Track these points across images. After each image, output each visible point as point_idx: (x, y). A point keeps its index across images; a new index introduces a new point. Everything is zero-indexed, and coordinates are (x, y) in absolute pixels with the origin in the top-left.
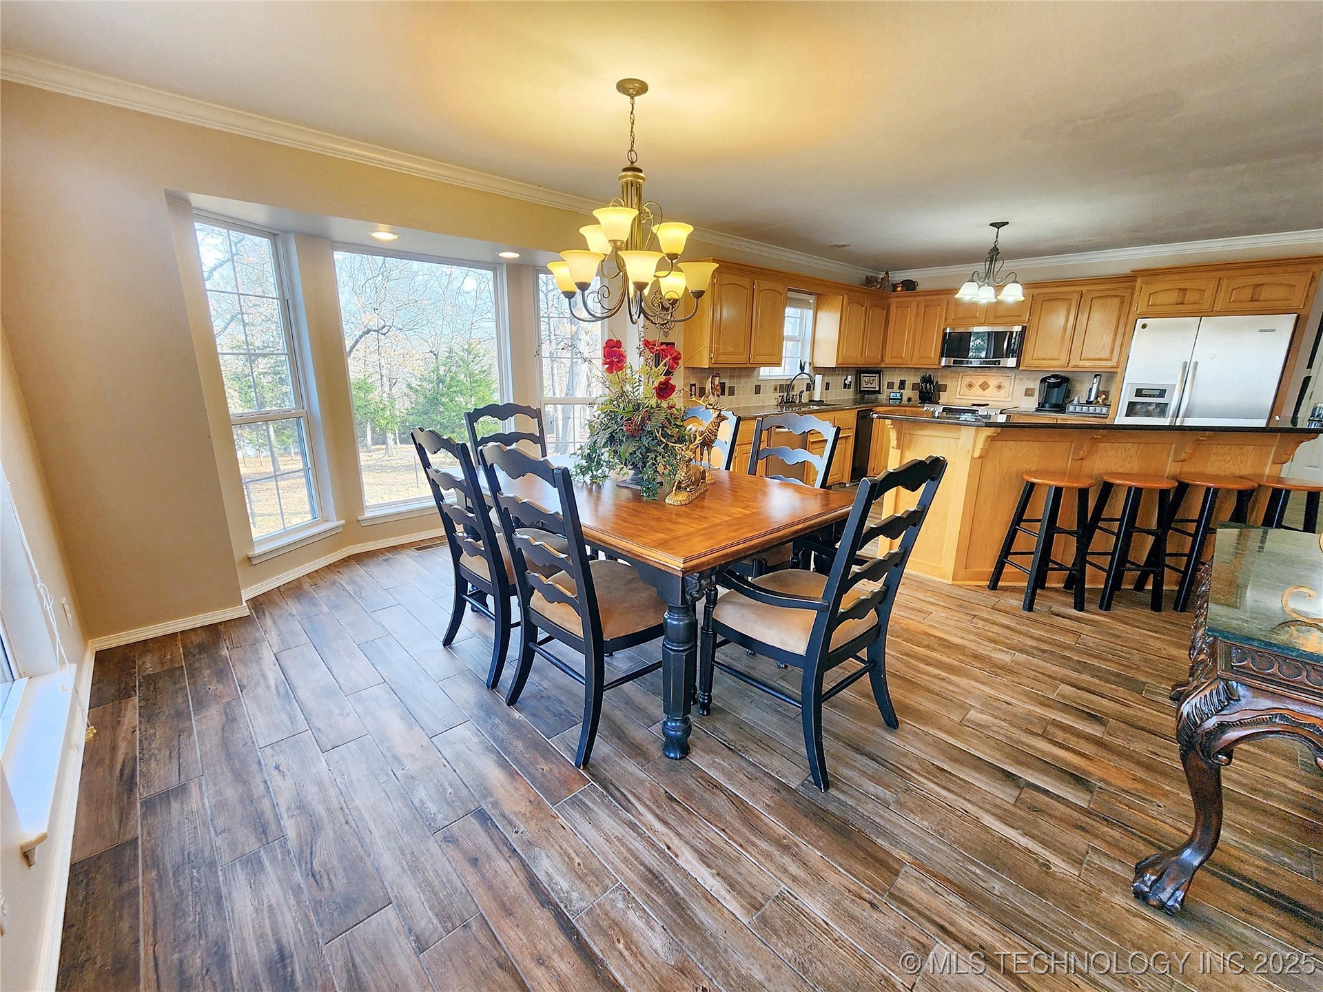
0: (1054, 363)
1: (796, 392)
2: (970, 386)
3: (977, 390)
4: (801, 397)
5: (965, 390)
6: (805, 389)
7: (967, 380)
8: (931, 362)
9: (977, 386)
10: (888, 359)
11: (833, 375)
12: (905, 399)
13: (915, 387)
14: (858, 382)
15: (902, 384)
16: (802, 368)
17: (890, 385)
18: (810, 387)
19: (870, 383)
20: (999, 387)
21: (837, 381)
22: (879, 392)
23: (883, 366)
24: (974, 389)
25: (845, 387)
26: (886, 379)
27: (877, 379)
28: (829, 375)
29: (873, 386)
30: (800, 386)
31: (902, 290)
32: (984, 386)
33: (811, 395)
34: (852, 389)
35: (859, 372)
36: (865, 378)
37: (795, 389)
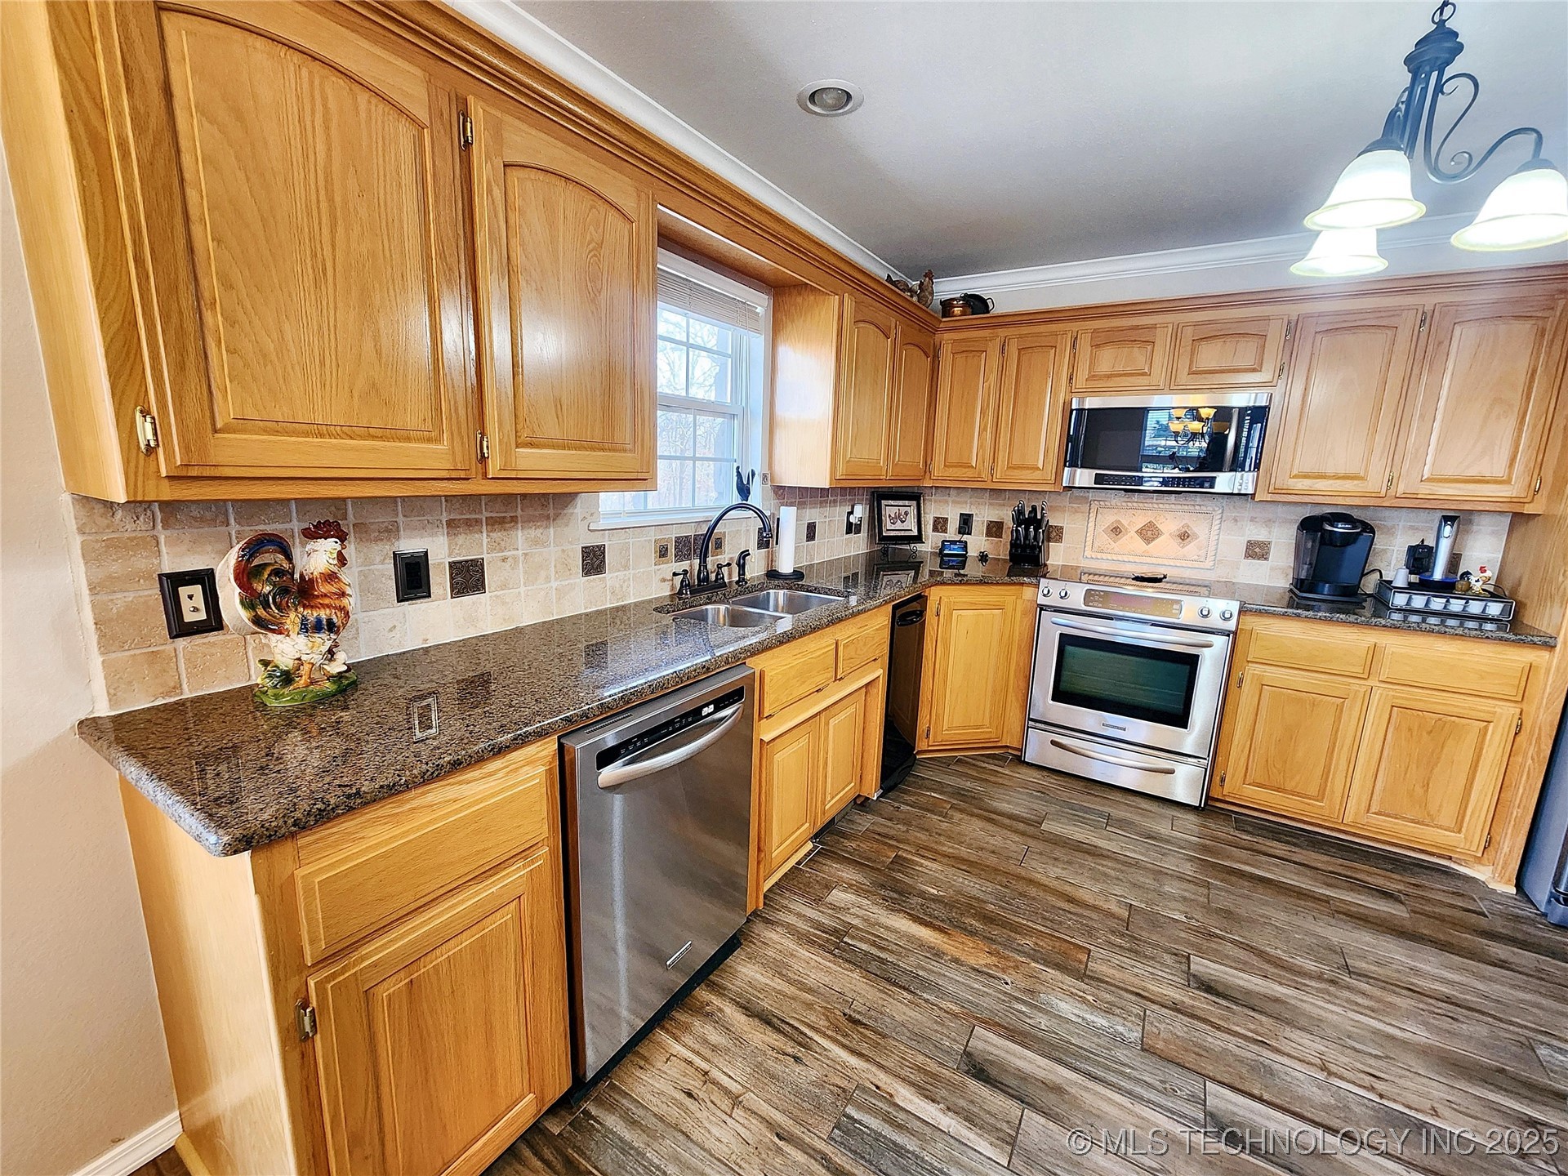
0: (1349, 486)
1: (729, 553)
2: (1116, 530)
3: (1132, 542)
4: (742, 567)
5: (1104, 539)
6: (752, 544)
7: (1108, 518)
8: (1037, 475)
9: (1133, 533)
10: (938, 470)
11: (822, 504)
12: (973, 552)
13: (995, 529)
14: (876, 518)
15: (966, 523)
16: (744, 490)
17: (940, 524)
18: (767, 537)
19: (898, 519)
20: (1184, 536)
21: (832, 518)
22: (918, 539)
23: (927, 483)
24: (1124, 540)
25: (849, 531)
26: (931, 512)
27: (913, 511)
28: (813, 505)
29: (905, 526)
30: (740, 535)
31: (963, 313)
32: (1149, 533)
33: (771, 559)
34: (864, 534)
35: (878, 496)
36: (890, 509)
37: (727, 546)
